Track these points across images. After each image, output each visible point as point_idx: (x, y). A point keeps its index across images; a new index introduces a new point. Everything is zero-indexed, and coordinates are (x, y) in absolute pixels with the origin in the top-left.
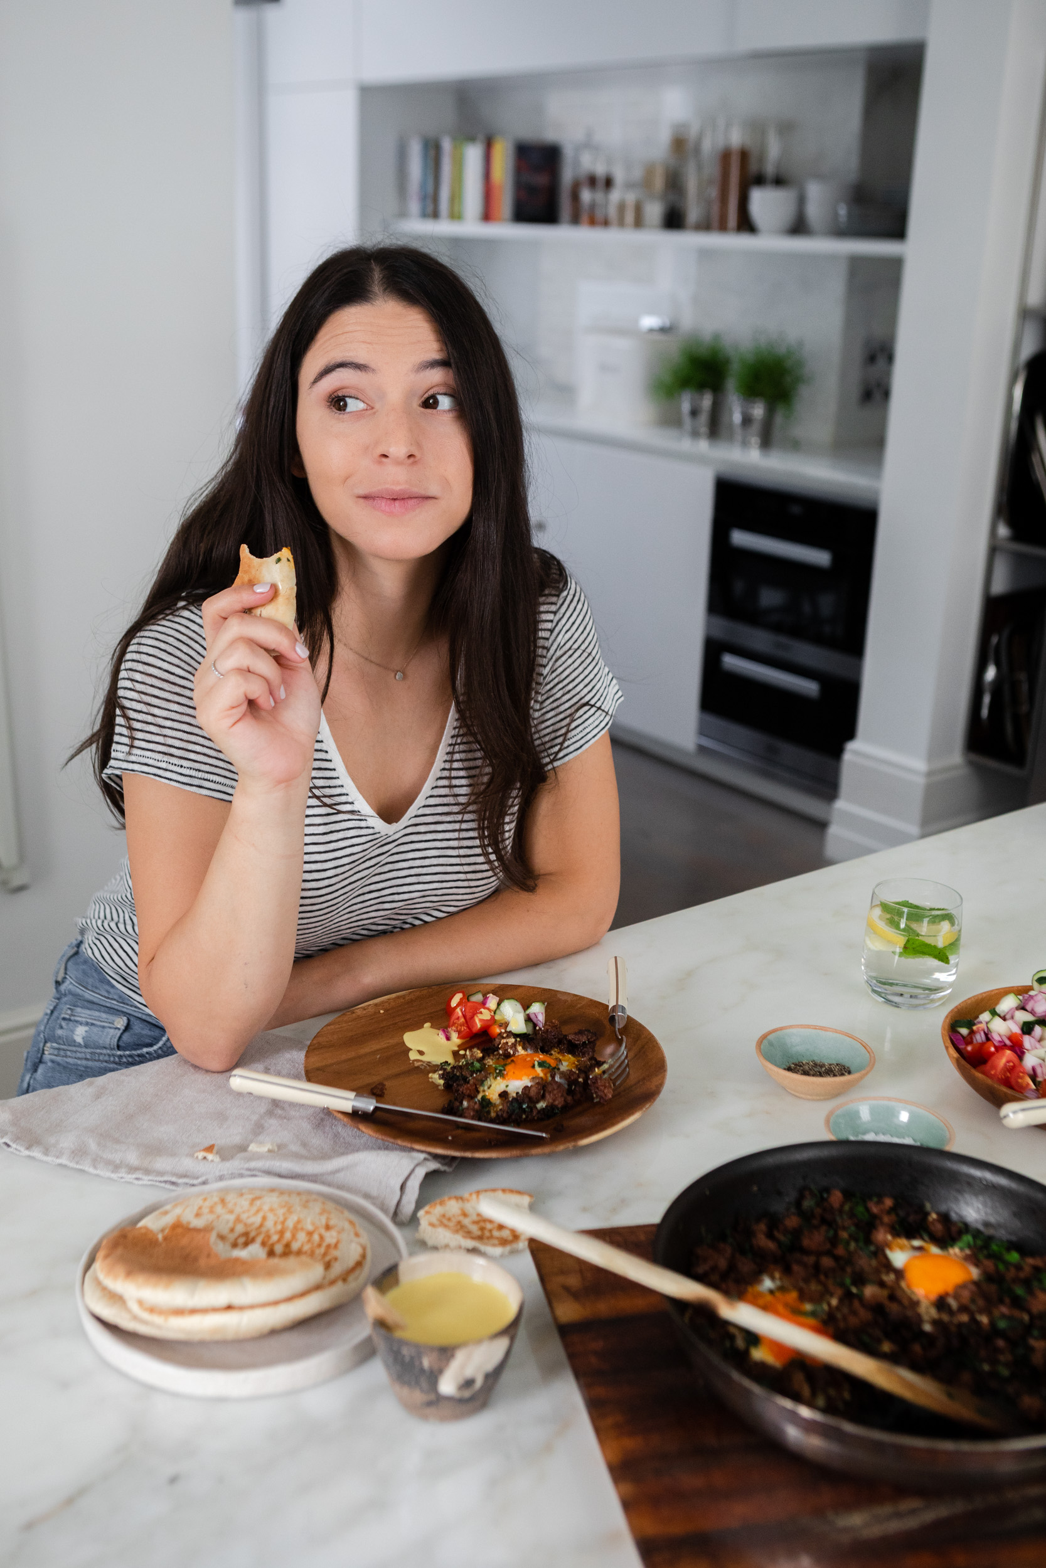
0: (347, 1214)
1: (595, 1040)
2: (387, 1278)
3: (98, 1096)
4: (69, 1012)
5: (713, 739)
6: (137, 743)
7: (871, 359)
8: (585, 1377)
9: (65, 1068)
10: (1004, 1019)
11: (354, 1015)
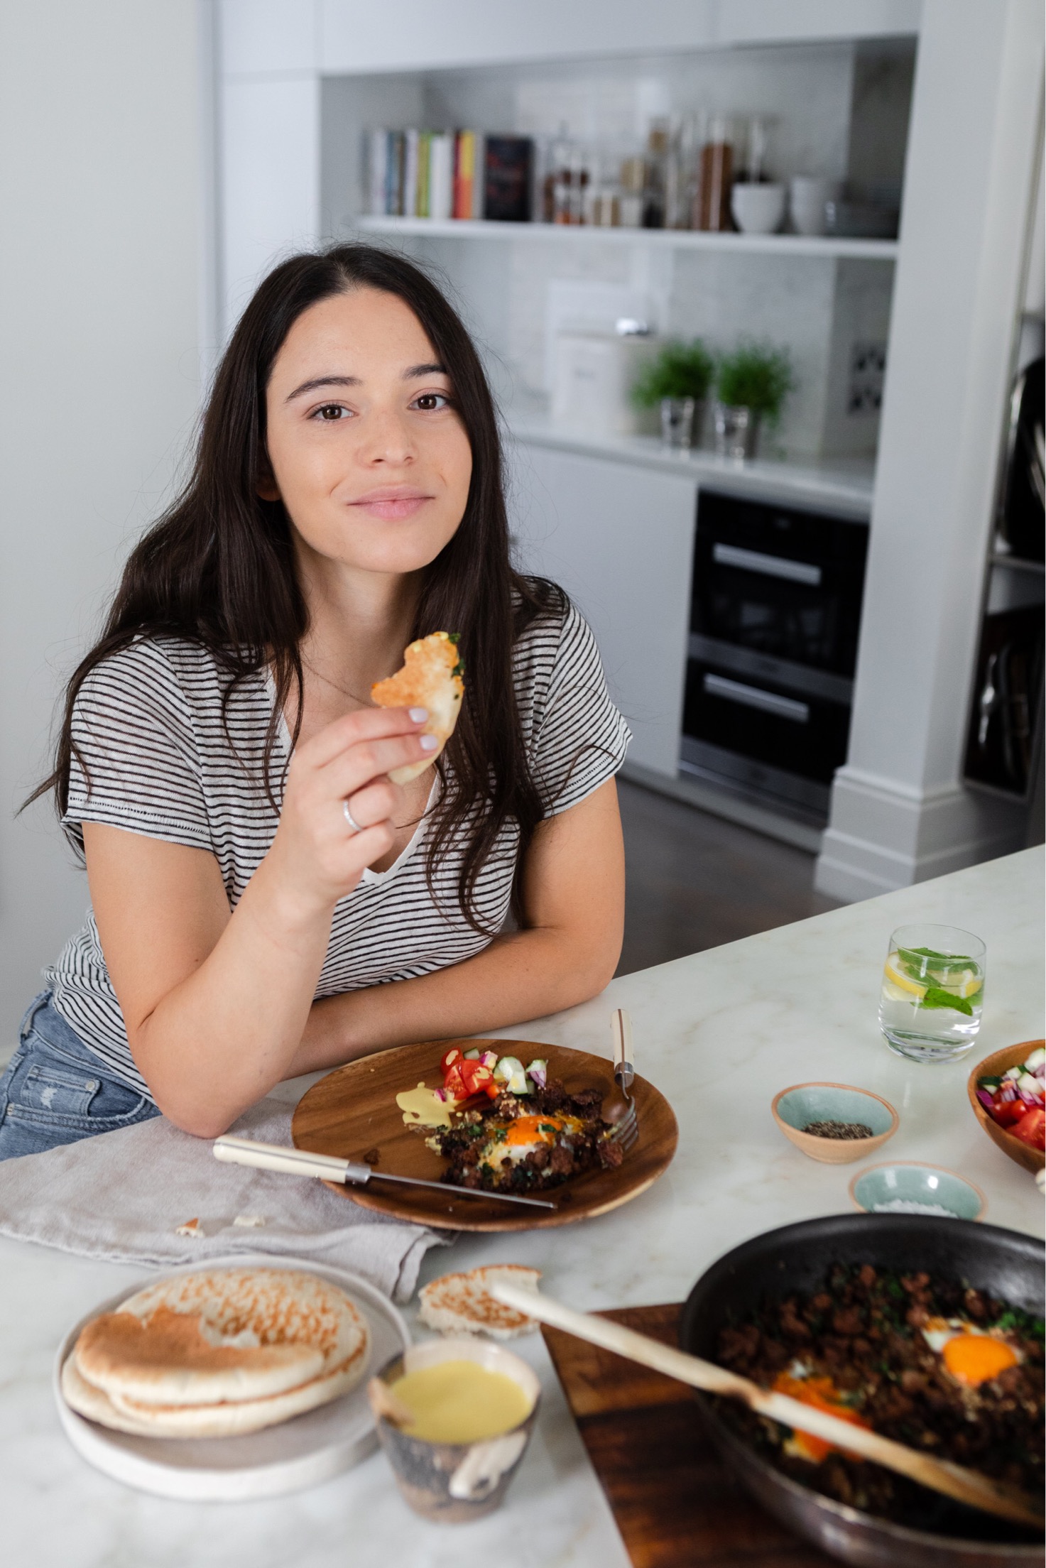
0: (344, 1295)
1: (601, 1101)
2: (393, 1368)
3: (69, 1166)
4: (36, 1071)
5: (693, 763)
6: (95, 790)
7: (860, 365)
8: (608, 1474)
9: (30, 1132)
10: (1034, 1075)
11: (343, 1075)
